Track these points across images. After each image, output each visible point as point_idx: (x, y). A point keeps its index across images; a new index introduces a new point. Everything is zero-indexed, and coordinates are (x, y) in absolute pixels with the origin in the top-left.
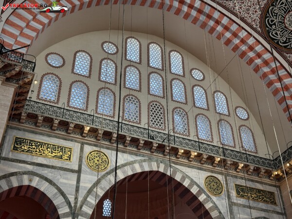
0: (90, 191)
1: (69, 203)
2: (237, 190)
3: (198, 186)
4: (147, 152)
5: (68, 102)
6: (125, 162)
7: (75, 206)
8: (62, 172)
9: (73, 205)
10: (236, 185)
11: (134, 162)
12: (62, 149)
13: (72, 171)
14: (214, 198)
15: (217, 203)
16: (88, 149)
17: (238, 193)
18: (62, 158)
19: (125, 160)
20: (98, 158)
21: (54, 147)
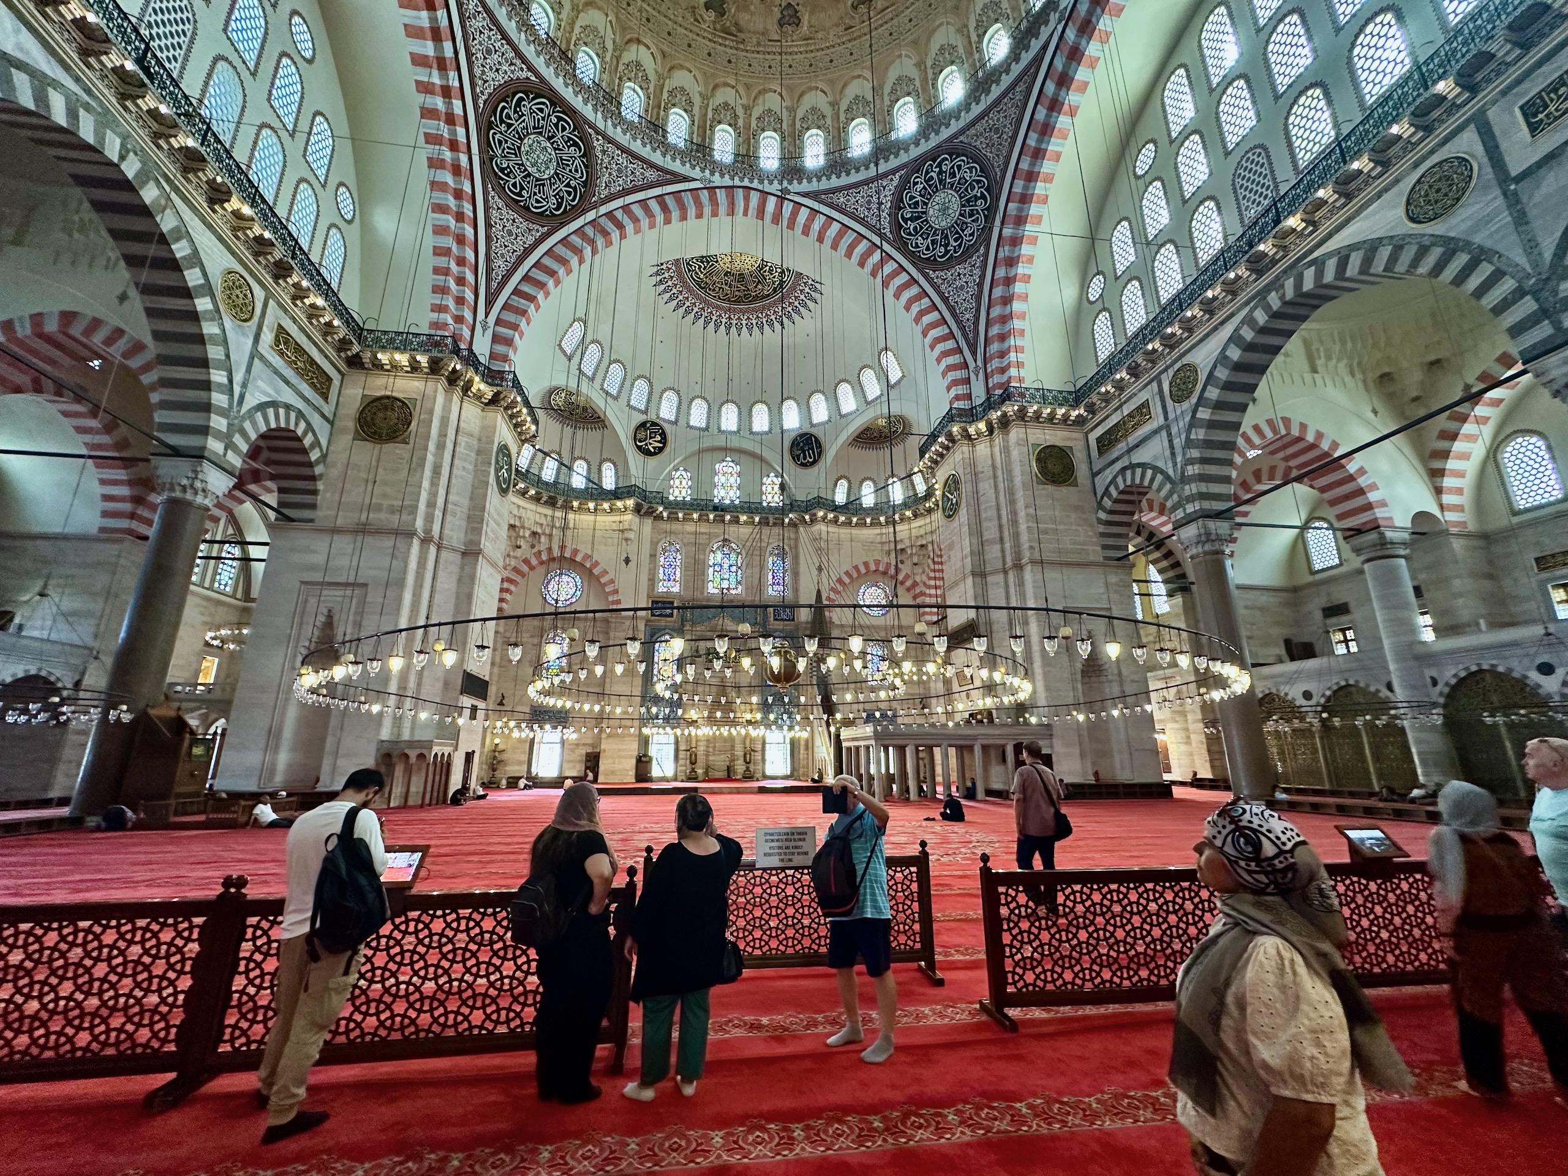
2: (277, 336)
4: (106, 91)
10: (279, 325)
14: (228, 323)
15: (231, 335)
17: (277, 342)
19: (22, 50)
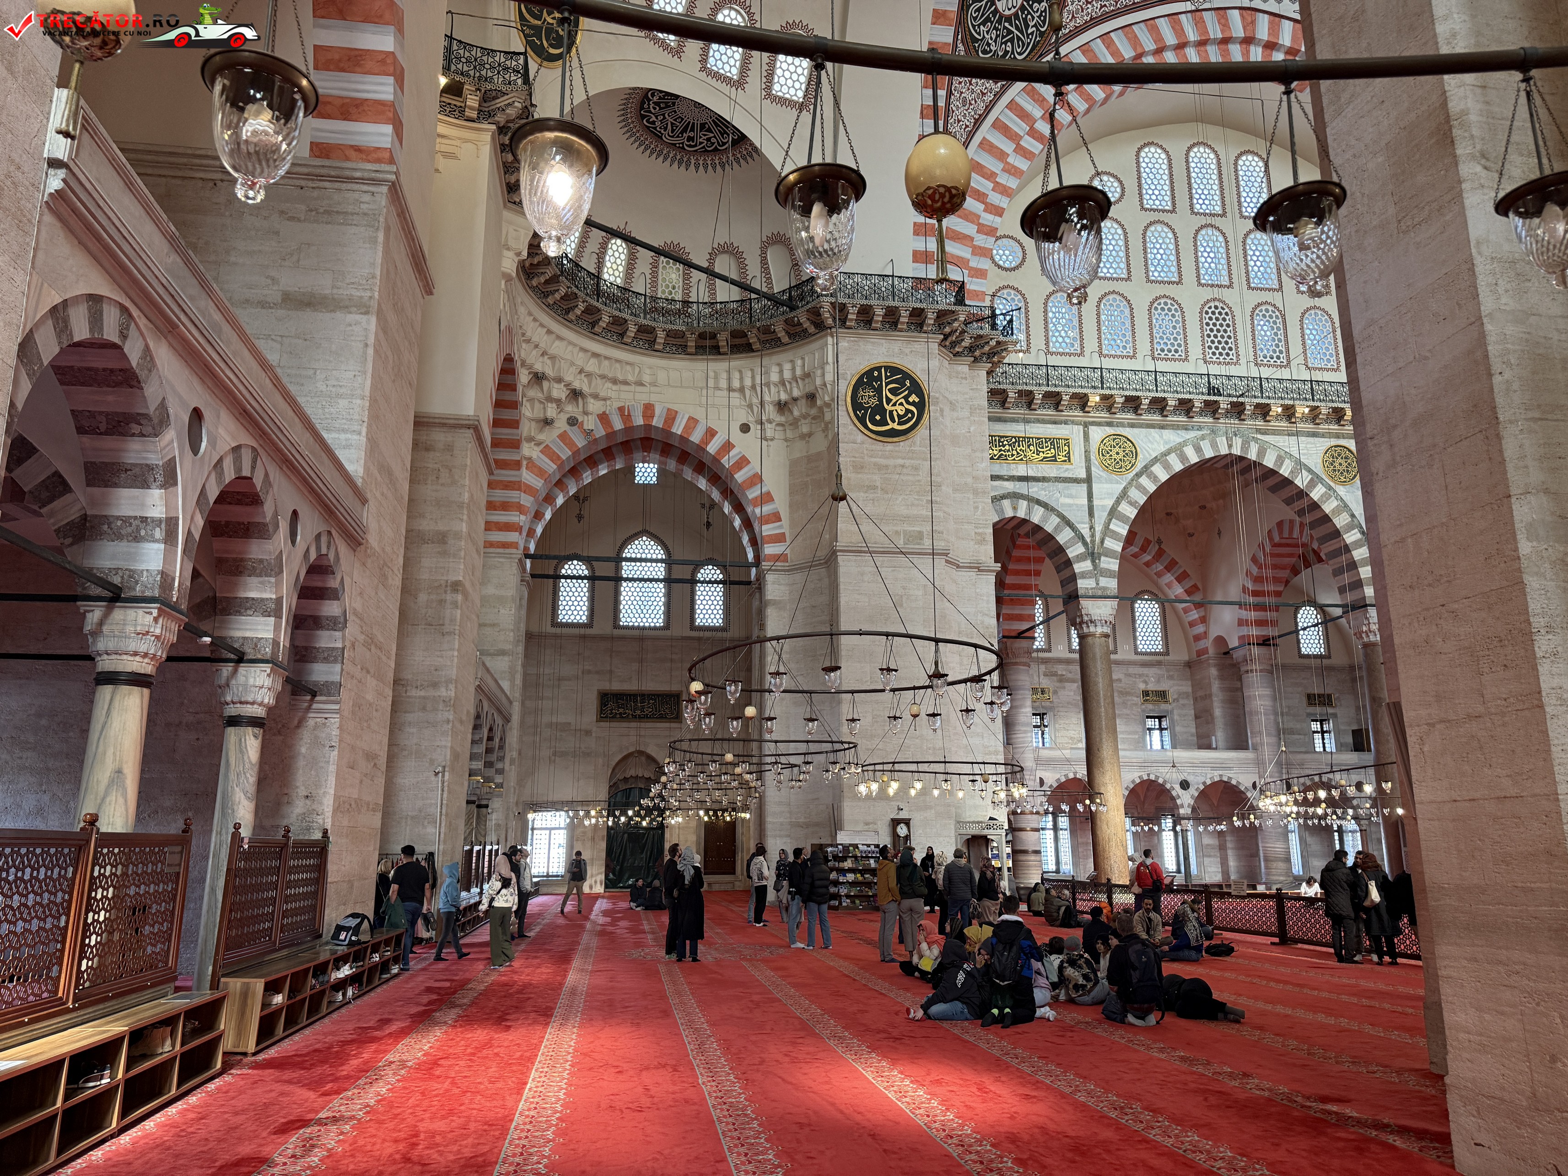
0: (1113, 513)
1: (1082, 538)
3: (1310, 471)
4: (1206, 420)
5: (1047, 344)
6: (1168, 447)
7: (1093, 541)
8: (1061, 486)
9: (1088, 540)
11: (1185, 443)
12: (1053, 442)
13: (1076, 481)
14: (1341, 490)
15: (1348, 498)
16: (1097, 434)
18: (1055, 460)
19: (1166, 443)
20: (1117, 449)
21: (1040, 442)
